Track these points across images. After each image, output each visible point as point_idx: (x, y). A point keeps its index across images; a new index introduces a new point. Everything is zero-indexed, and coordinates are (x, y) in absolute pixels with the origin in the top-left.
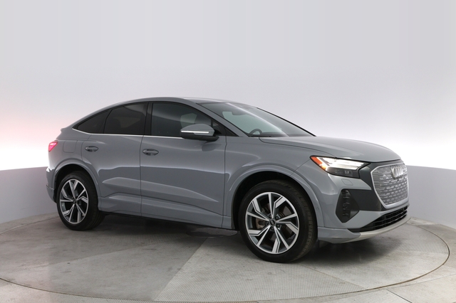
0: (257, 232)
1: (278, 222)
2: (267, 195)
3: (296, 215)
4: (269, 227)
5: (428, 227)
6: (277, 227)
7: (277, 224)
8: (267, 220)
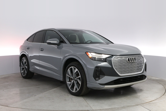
0: (69, 83)
1: (75, 79)
2: (72, 68)
3: (80, 76)
4: (73, 81)
5: (157, 80)
6: (75, 81)
7: (75, 80)
8: (72, 78)
